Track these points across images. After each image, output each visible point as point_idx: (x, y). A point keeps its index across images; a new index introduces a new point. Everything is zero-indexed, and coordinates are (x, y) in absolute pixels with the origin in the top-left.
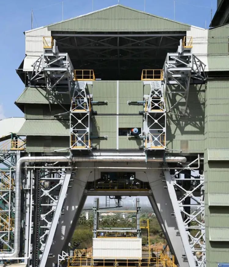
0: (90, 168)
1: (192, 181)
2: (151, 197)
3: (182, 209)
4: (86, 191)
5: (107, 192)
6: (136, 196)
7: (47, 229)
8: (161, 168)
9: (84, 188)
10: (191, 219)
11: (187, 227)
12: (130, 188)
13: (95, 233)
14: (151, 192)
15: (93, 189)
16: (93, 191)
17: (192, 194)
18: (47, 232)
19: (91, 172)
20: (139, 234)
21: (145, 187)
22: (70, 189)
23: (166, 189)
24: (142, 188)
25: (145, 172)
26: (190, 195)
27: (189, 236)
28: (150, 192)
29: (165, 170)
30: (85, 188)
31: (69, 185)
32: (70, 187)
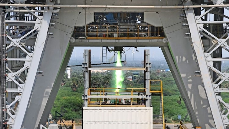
0: (79, 6)
1: (225, 24)
2: (165, 48)
3: (211, 64)
4: (74, 40)
5: (103, 41)
6: (145, 46)
7: (18, 94)
8: (182, 7)
9: (70, 35)
10: (224, 79)
11: (218, 90)
12: (137, 36)
13: (86, 100)
14: (166, 40)
15: (84, 37)
16: (83, 40)
17: (226, 42)
18: (17, 98)
19: (80, 12)
20: (149, 100)
21: (157, 34)
22: (50, 36)
23: (187, 37)
24: (153, 35)
25: (157, 13)
26: (223, 44)
27: (220, 102)
28: (164, 41)
29: (188, 8)
30: (73, 36)
31: (48, 31)
32: (50, 34)
